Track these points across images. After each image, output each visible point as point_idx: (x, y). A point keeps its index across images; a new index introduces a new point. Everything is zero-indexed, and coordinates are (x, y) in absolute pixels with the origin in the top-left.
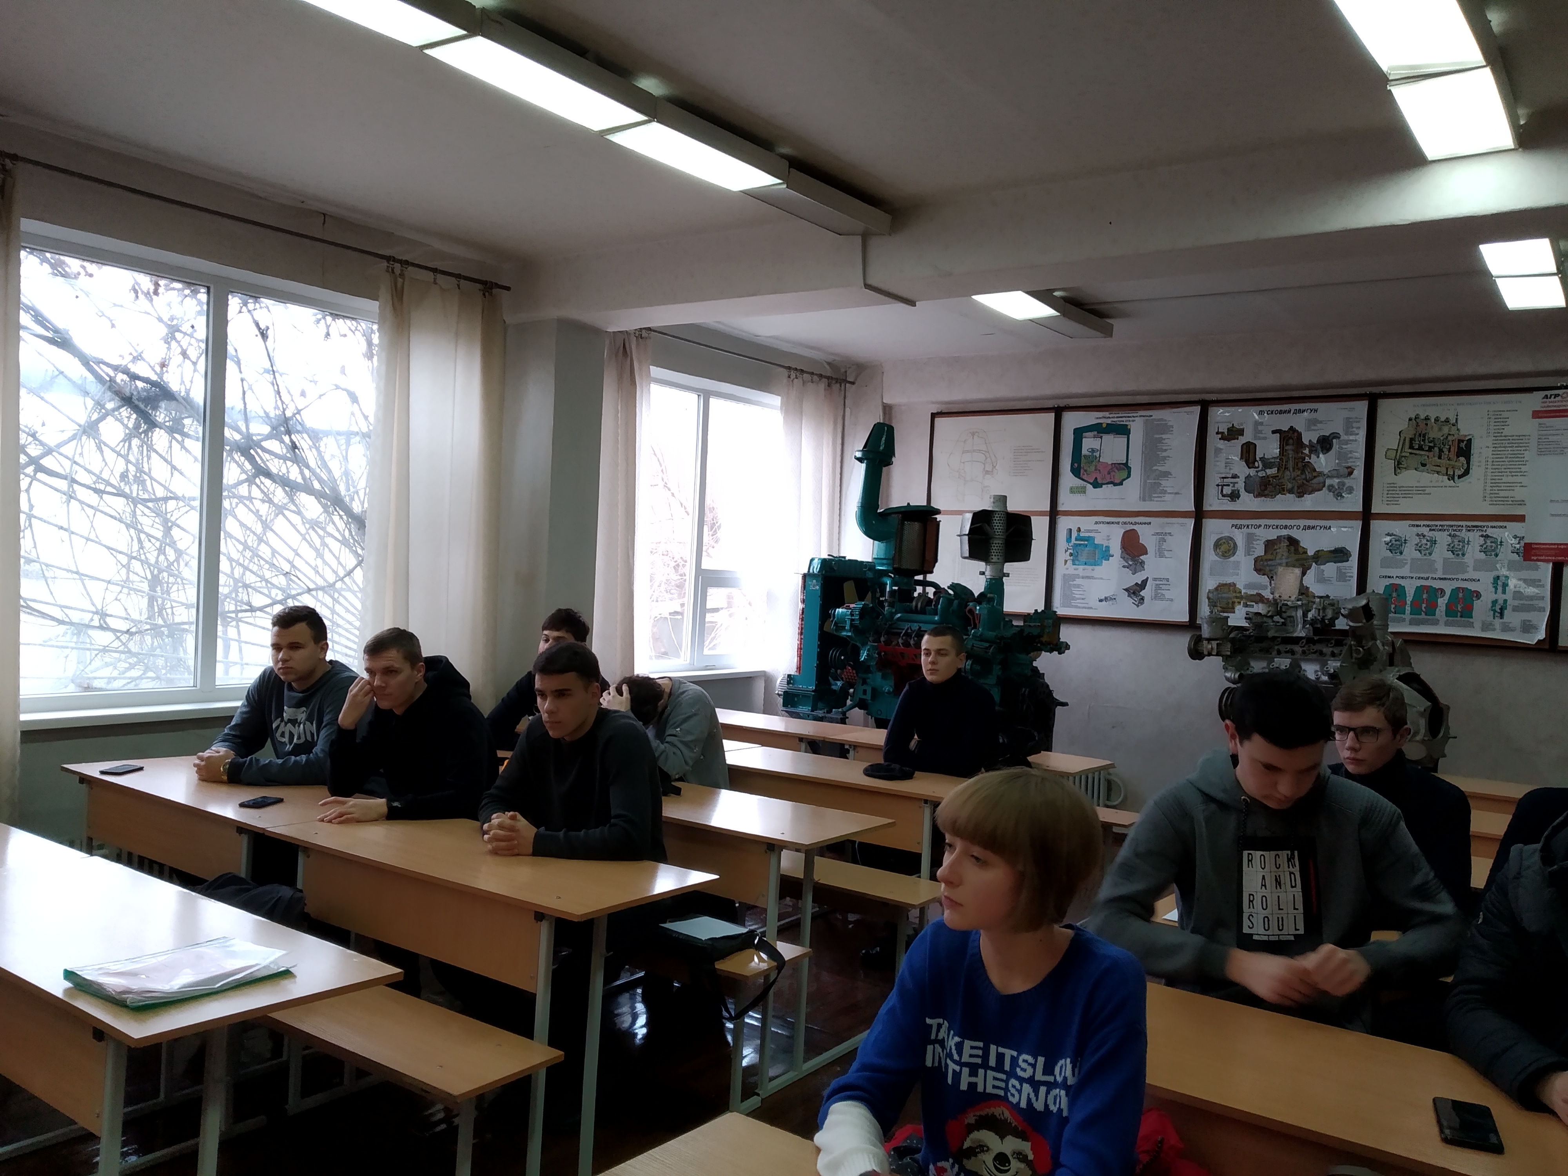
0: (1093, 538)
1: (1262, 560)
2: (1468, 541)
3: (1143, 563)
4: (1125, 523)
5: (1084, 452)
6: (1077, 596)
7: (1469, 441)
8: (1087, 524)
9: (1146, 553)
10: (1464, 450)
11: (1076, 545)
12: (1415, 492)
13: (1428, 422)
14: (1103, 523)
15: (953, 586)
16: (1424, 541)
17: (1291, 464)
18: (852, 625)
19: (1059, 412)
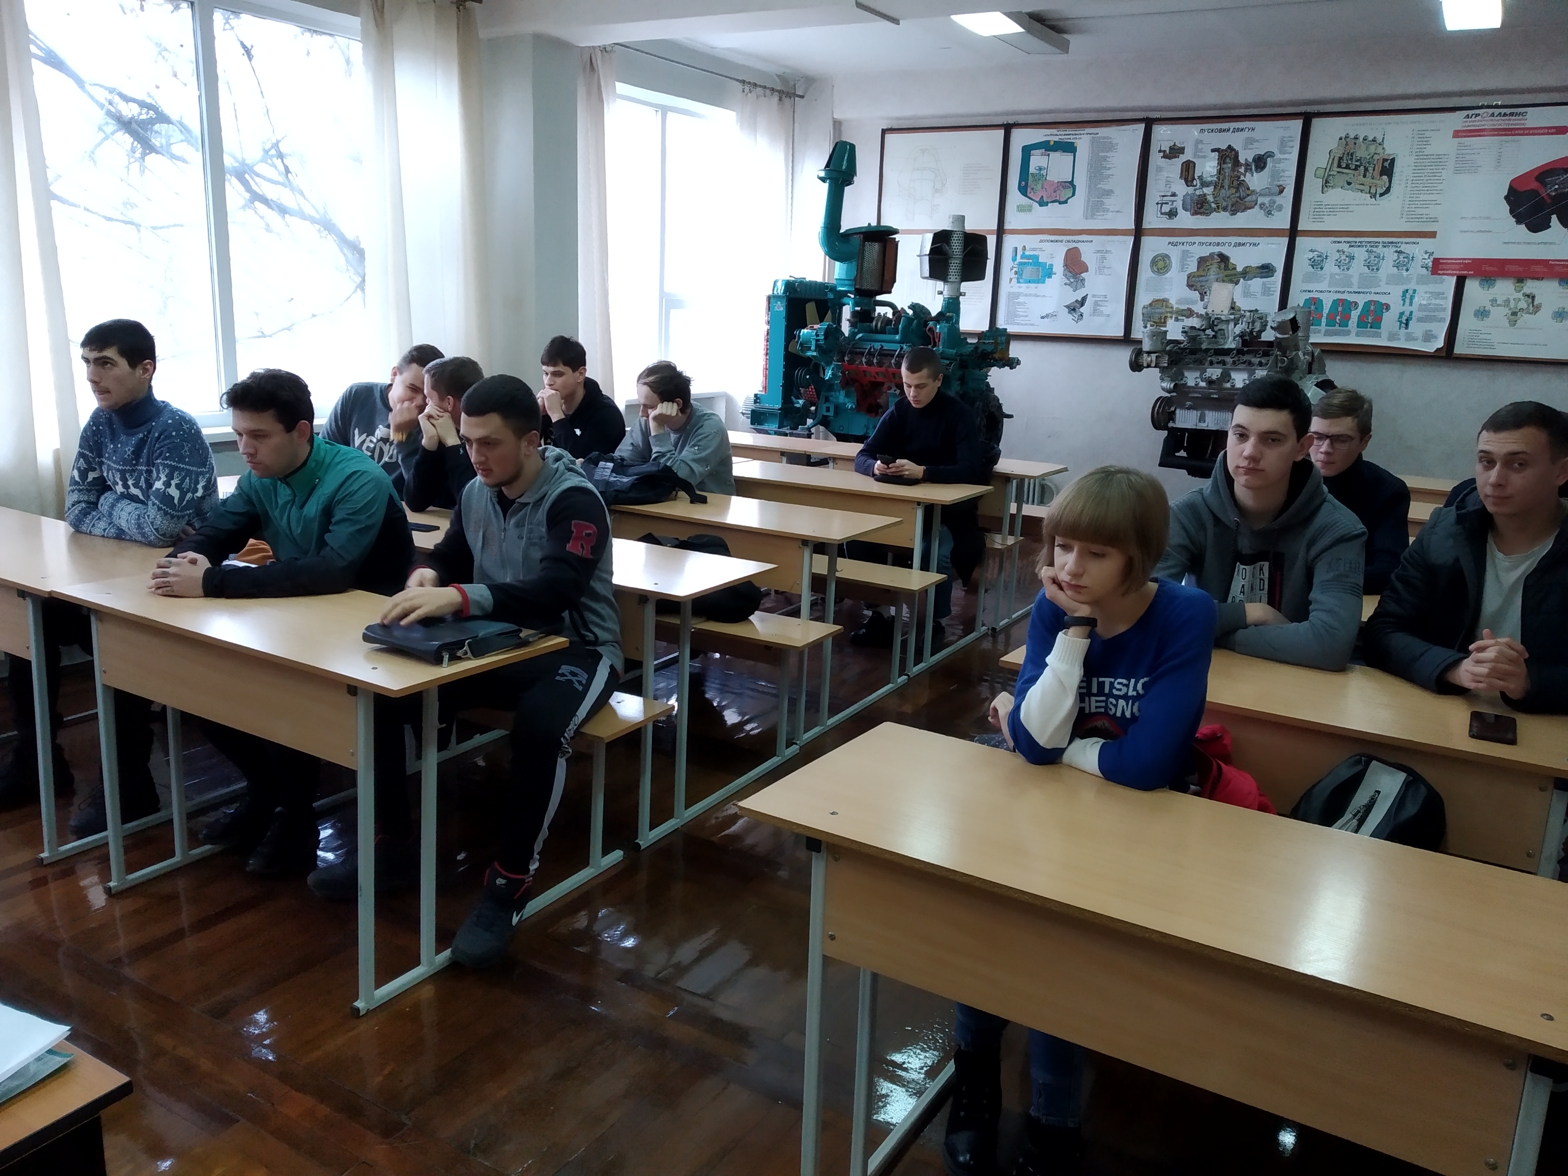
0: (1037, 257)
1: (1194, 277)
2: (1383, 257)
3: (1083, 280)
4: (1068, 241)
5: (1032, 170)
6: (1021, 314)
7: (1393, 160)
8: (1031, 241)
9: (1087, 270)
10: (1388, 169)
11: (1020, 264)
12: (1338, 210)
13: (1357, 141)
14: (1048, 241)
15: (913, 307)
16: (1343, 257)
17: (1226, 183)
18: (818, 346)
19: (1008, 128)
